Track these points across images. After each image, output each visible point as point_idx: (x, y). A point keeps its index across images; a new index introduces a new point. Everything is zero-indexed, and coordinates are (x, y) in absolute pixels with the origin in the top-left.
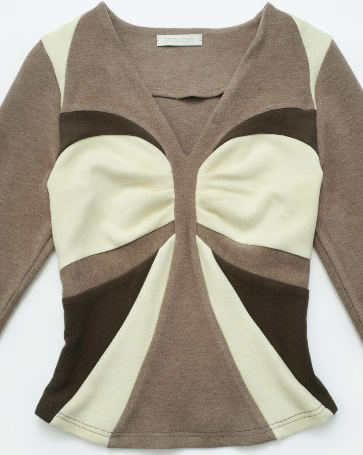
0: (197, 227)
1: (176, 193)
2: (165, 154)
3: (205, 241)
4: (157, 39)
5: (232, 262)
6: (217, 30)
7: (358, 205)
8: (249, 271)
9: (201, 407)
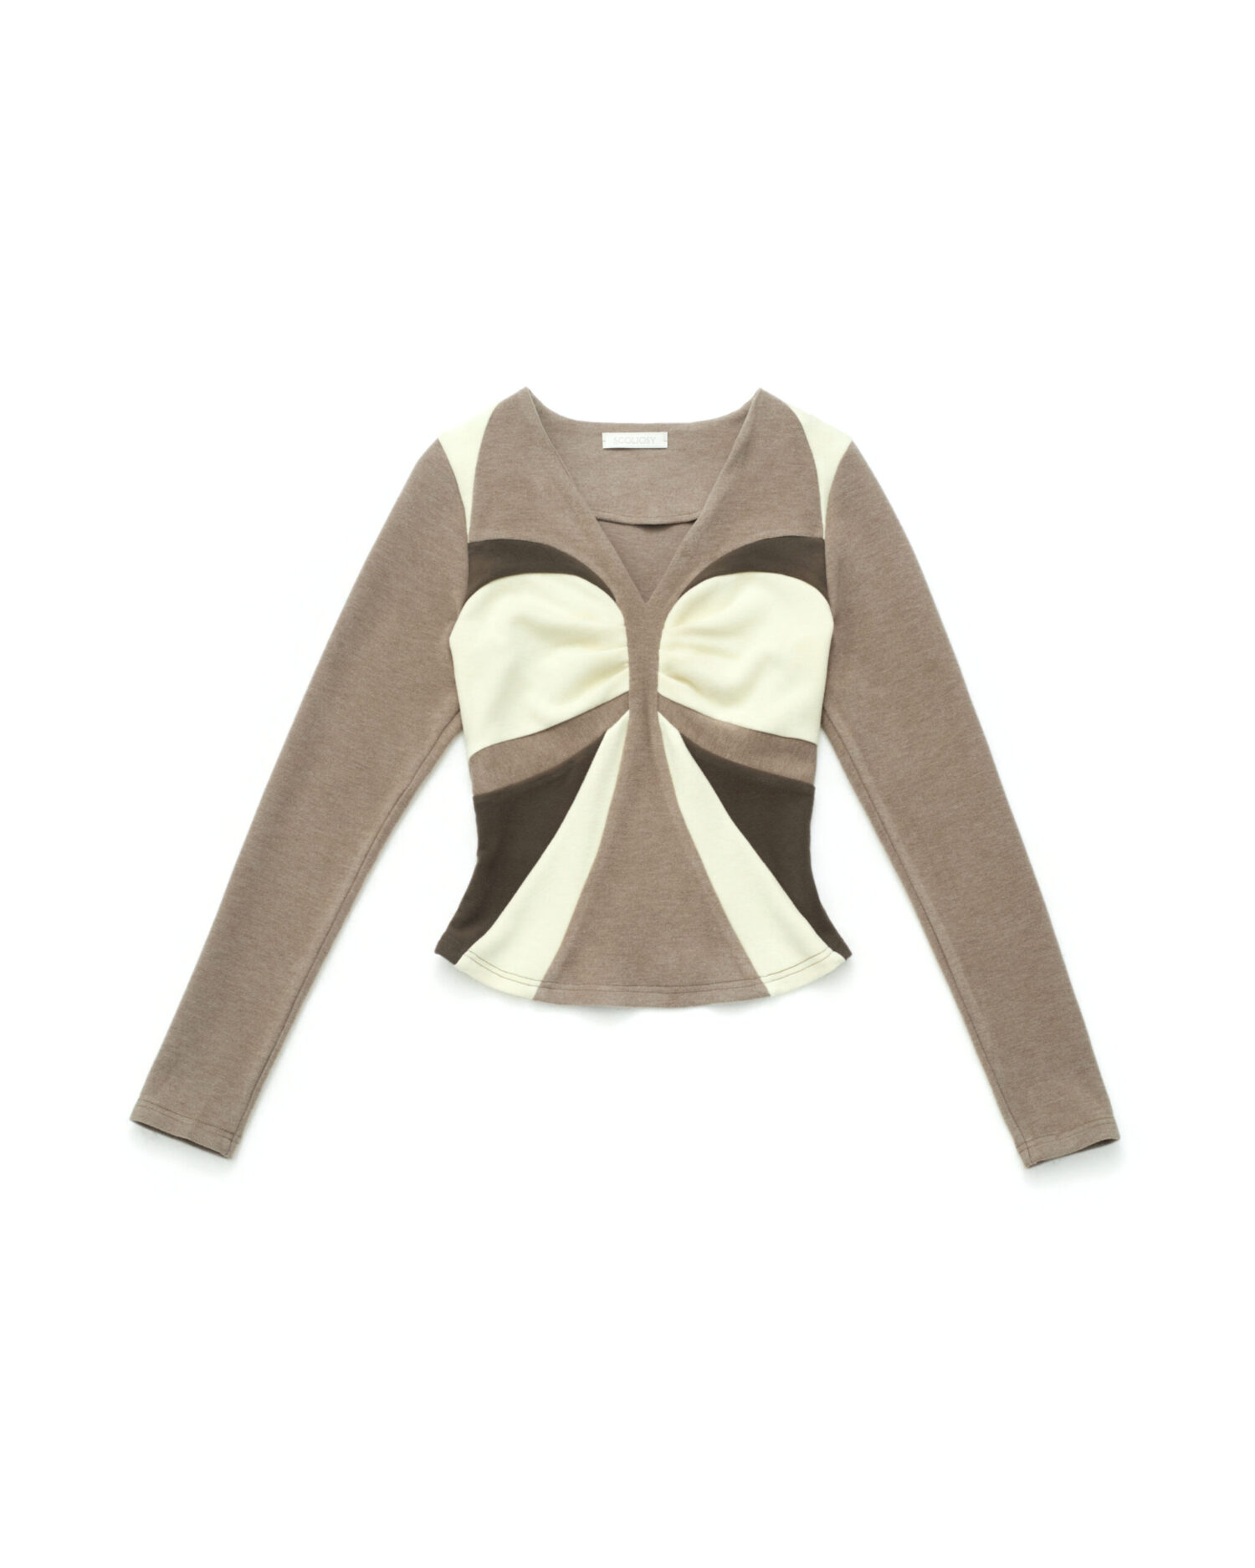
0: (658, 701)
1: (631, 653)
2: (614, 599)
3: (671, 721)
4: (603, 439)
5: (708, 748)
6: (688, 426)
7: (885, 671)
8: (731, 759)
9: (665, 949)
